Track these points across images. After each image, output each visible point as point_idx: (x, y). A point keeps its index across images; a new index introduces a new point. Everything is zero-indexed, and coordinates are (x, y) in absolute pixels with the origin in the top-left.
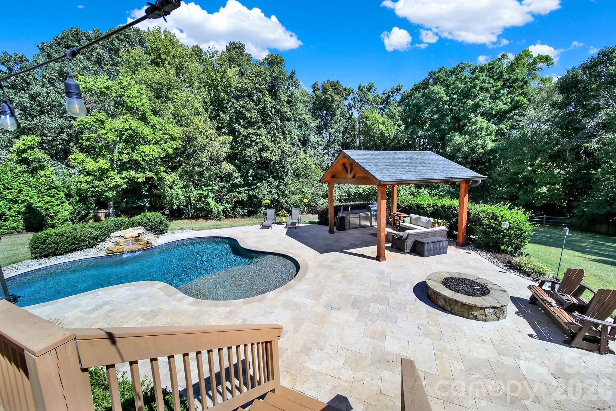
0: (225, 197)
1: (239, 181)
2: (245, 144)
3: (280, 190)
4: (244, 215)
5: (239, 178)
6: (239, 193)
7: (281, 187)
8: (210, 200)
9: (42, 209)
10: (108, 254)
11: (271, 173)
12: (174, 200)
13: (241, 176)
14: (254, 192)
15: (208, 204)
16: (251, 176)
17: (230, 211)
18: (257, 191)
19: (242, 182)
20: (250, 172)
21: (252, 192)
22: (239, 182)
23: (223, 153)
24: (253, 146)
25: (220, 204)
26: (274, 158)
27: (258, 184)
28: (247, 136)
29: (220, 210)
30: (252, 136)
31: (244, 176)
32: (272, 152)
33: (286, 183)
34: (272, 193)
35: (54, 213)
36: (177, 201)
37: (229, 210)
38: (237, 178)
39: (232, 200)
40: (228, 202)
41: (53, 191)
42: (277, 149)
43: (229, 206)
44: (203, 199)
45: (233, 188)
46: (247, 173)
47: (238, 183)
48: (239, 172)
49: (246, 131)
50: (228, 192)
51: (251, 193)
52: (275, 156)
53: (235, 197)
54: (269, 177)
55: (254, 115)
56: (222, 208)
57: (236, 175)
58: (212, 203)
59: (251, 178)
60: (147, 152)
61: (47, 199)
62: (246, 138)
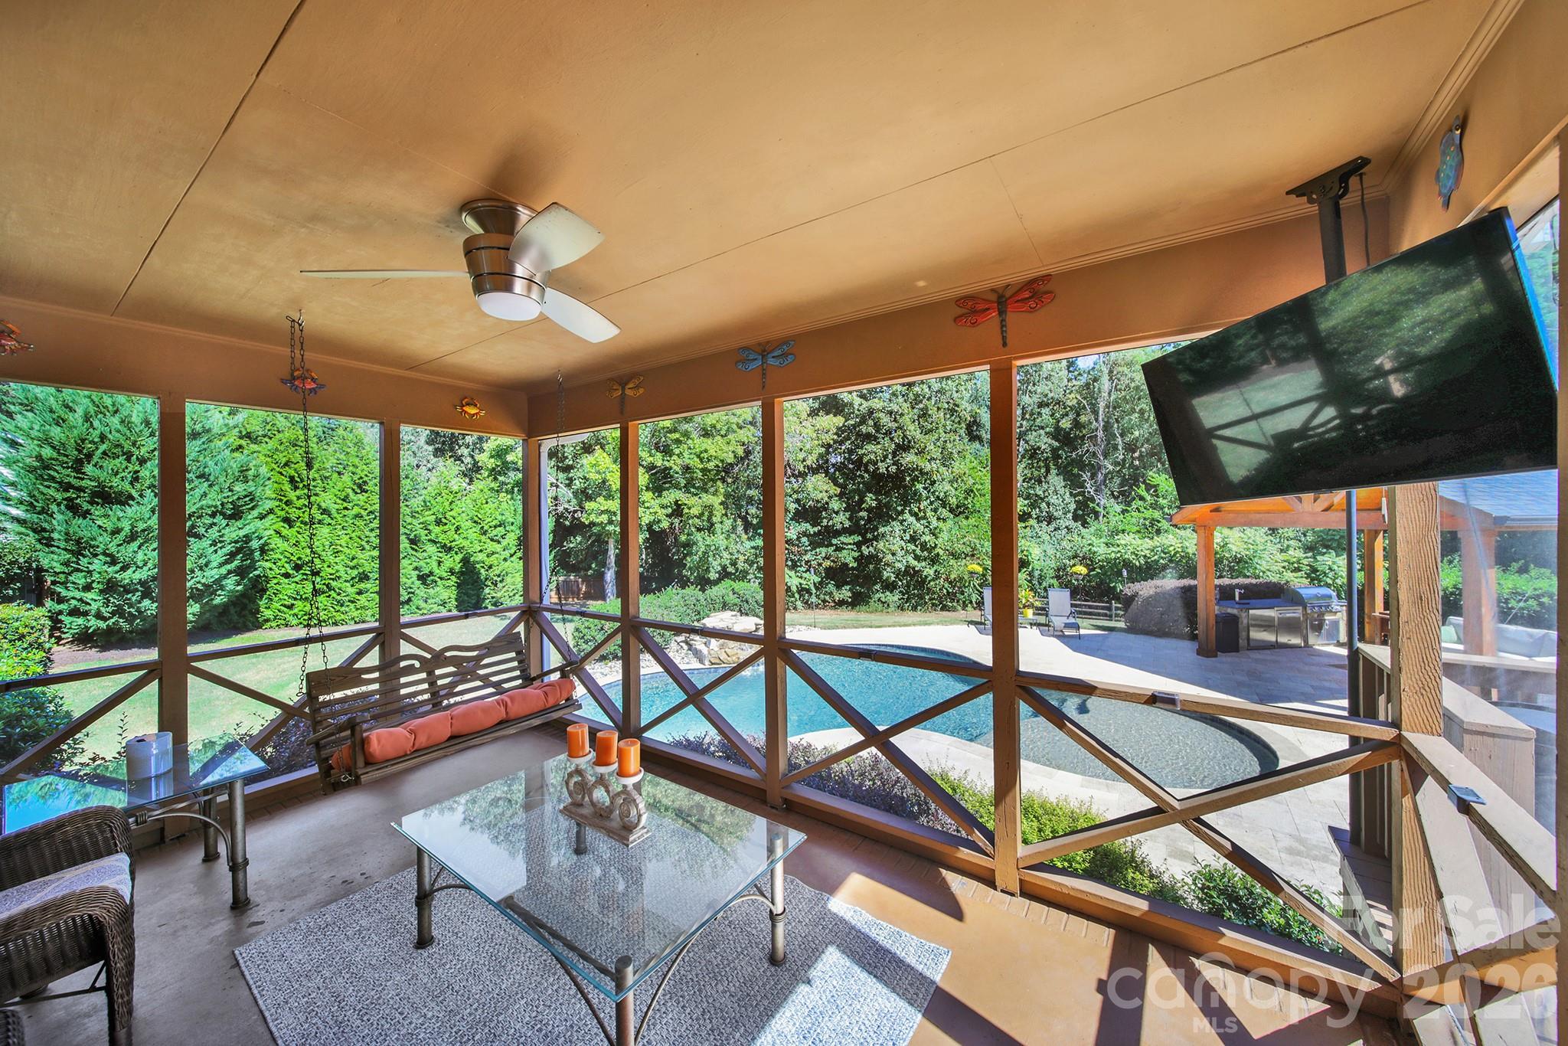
0: (805, 558)
1: (841, 520)
2: (859, 435)
4: (841, 603)
5: (842, 514)
6: (839, 549)
9: (483, 567)
10: (713, 664)
13: (846, 510)
14: (871, 549)
16: (868, 509)
17: (814, 592)
18: (881, 545)
19: (847, 524)
20: (869, 499)
21: (868, 547)
22: (841, 523)
26: (927, 467)
27: (882, 530)
29: (793, 587)
30: (881, 415)
31: (852, 508)
35: (499, 576)
37: (813, 588)
38: (837, 513)
39: (820, 565)
40: (811, 570)
43: (813, 579)
45: (826, 536)
46: (862, 501)
47: (839, 527)
48: (844, 500)
49: (865, 404)
50: (812, 547)
51: (865, 551)
53: (827, 558)
54: (902, 512)
56: (798, 581)
57: (834, 505)
59: (867, 514)
60: (712, 452)
62: (863, 422)
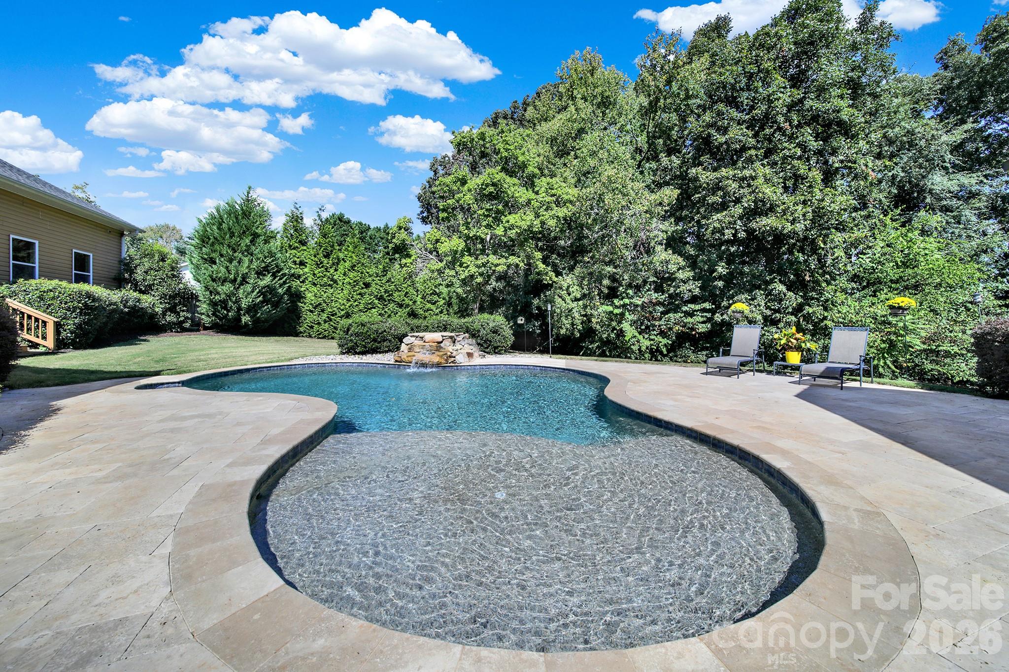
0: (657, 323)
1: (691, 288)
2: (708, 206)
3: (807, 318)
5: (691, 282)
6: (691, 314)
7: (808, 310)
8: (626, 326)
11: (781, 272)
12: (563, 319)
13: (696, 279)
14: (725, 316)
15: (621, 333)
16: (720, 278)
17: (665, 353)
19: (697, 291)
20: (720, 269)
21: (722, 315)
22: (690, 291)
23: (660, 233)
24: (728, 207)
25: (646, 336)
26: (789, 227)
27: (739, 298)
28: (716, 187)
29: (644, 348)
30: (729, 183)
31: (705, 278)
32: (784, 212)
33: (827, 300)
34: (781, 325)
36: (567, 322)
37: (665, 351)
38: (685, 282)
39: (670, 329)
40: (662, 334)
41: (435, 298)
42: (800, 207)
43: (665, 341)
44: (614, 324)
45: (673, 304)
46: (712, 271)
47: (688, 294)
48: (693, 269)
49: (714, 175)
50: (664, 313)
51: (718, 318)
52: (793, 222)
53: (677, 322)
54: (772, 281)
55: (738, 134)
56: (648, 343)
57: (681, 275)
58: (629, 331)
59: (720, 284)
61: (429, 305)
62: (712, 192)
